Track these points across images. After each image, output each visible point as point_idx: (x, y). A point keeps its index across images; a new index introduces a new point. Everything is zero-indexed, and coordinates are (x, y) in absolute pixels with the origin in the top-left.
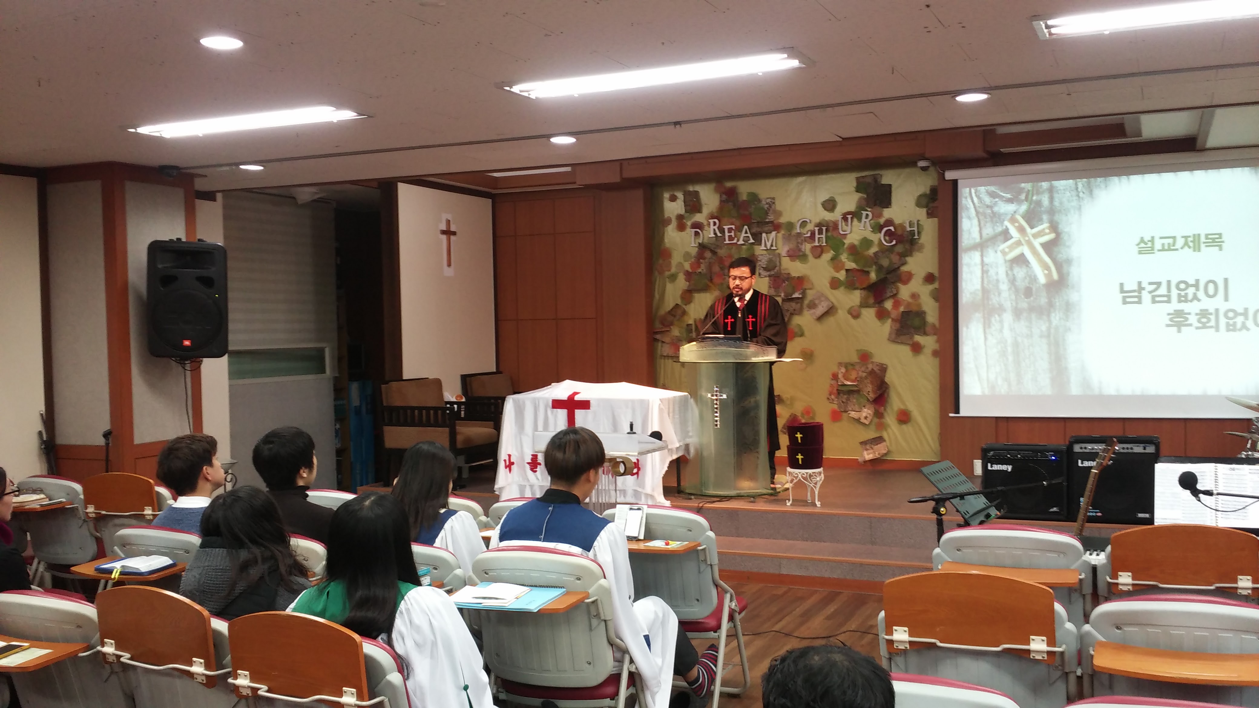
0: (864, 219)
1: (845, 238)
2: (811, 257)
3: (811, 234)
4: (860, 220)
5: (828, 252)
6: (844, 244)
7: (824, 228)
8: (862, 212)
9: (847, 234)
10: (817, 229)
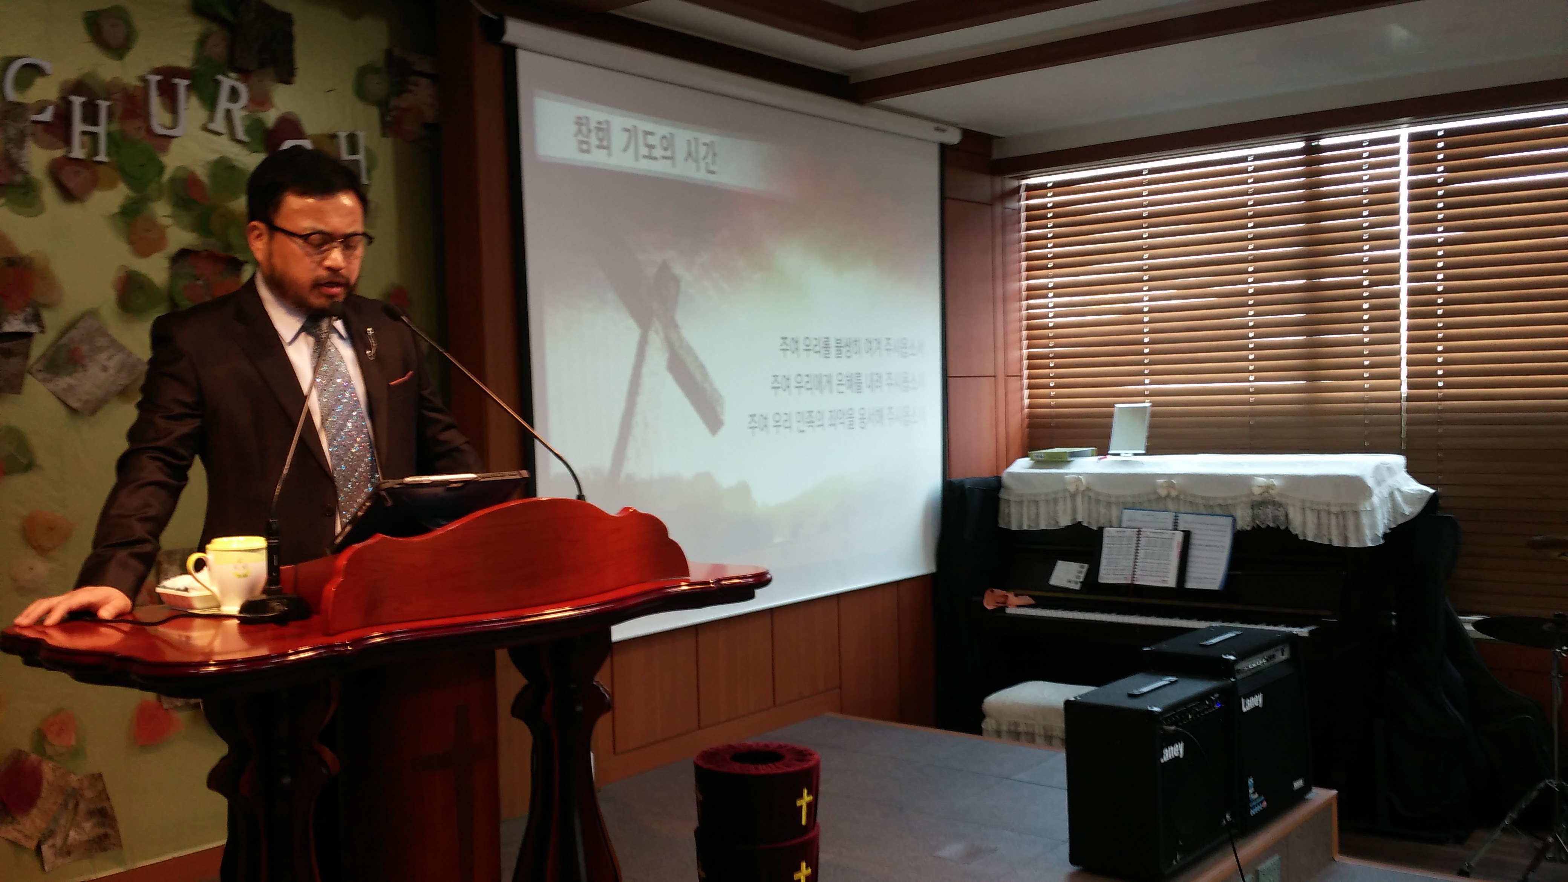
0: (223, 103)
1: (165, 149)
2: (49, 194)
3: (56, 115)
4: (210, 102)
5: (111, 186)
6: (161, 168)
7: (103, 105)
8: (220, 77)
9: (173, 137)
10: (77, 101)
